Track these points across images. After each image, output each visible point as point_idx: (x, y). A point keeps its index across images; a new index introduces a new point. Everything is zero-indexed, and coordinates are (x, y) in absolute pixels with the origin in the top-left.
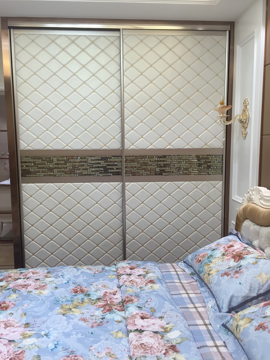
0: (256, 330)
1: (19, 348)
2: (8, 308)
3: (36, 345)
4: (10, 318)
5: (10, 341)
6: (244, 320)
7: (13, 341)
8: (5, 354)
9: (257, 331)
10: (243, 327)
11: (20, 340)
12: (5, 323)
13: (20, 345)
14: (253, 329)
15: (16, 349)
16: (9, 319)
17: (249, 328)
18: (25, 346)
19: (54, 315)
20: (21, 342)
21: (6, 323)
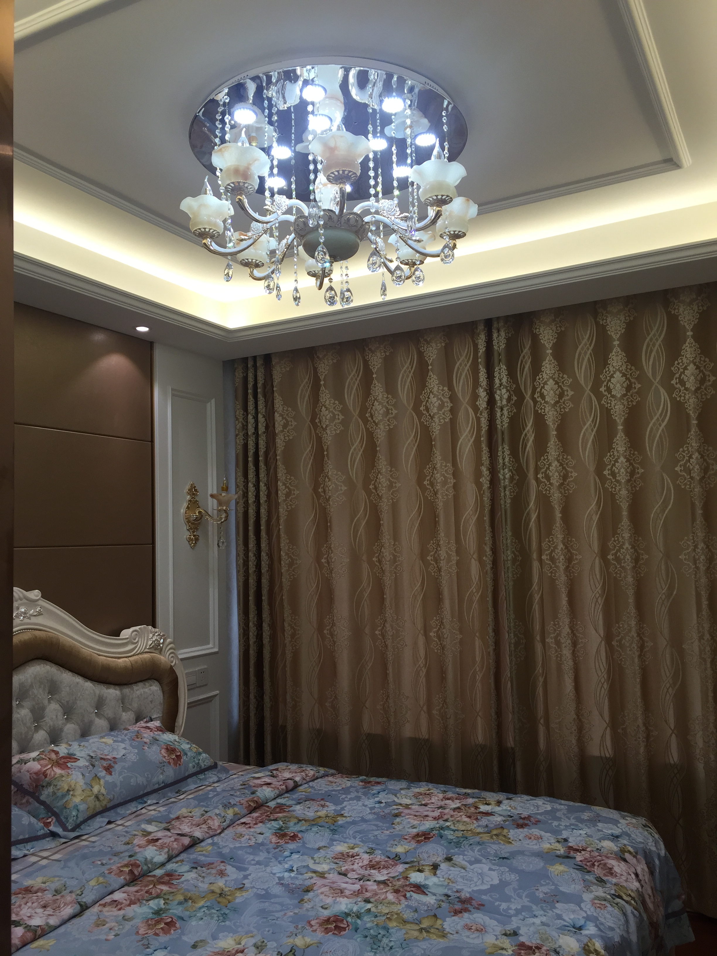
0: (111, 774)
1: (337, 863)
2: (325, 920)
3: (315, 861)
4: (329, 901)
5: (345, 875)
6: (93, 784)
7: (340, 874)
8: (358, 864)
9: (113, 774)
10: (102, 787)
11: (332, 872)
12: (343, 894)
13: (334, 866)
14: (109, 778)
15: (341, 863)
16: (334, 898)
17: (106, 782)
18: (329, 864)
19: (256, 888)
20: (331, 869)
21: (339, 894)
